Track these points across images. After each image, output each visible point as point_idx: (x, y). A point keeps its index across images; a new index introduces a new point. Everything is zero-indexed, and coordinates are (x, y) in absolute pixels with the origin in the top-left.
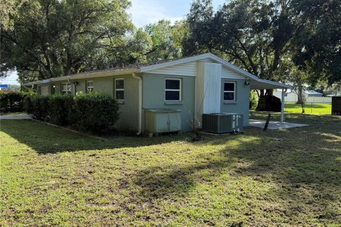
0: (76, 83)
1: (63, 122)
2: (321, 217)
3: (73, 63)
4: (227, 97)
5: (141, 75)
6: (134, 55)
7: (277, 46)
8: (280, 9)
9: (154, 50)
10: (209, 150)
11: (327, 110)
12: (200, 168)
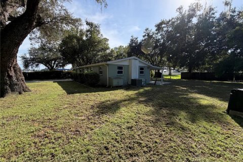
0: (87, 68)
1: (82, 82)
2: (167, 124)
3: (89, 61)
4: (141, 72)
5: (108, 65)
6: (110, 58)
7: (161, 54)
8: (162, 41)
9: (117, 56)
10: (131, 93)
11: (179, 77)
12: (125, 101)
